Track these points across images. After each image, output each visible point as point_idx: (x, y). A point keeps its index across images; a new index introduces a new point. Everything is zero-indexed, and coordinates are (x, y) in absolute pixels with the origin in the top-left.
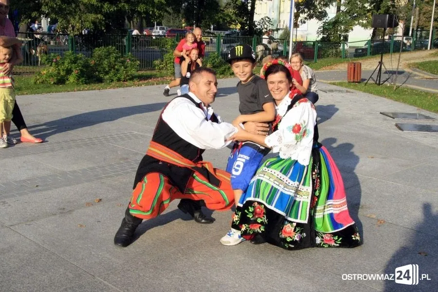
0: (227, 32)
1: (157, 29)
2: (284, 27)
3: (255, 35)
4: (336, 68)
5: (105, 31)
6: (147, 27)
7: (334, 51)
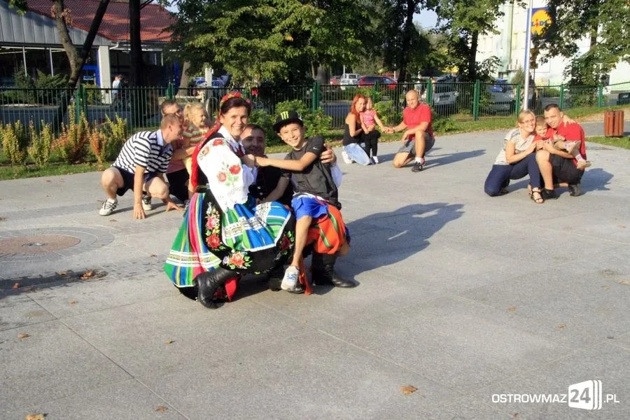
0: (439, 78)
1: (346, 77)
2: (517, 69)
3: (478, 81)
4: (590, 119)
5: (288, 81)
6: (334, 75)
7: (588, 98)
